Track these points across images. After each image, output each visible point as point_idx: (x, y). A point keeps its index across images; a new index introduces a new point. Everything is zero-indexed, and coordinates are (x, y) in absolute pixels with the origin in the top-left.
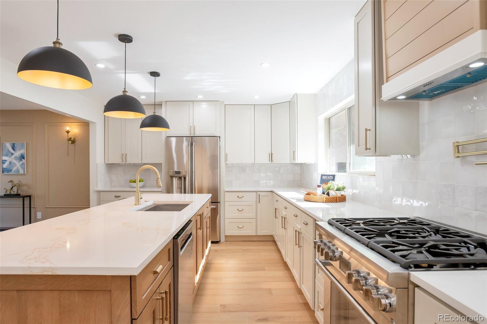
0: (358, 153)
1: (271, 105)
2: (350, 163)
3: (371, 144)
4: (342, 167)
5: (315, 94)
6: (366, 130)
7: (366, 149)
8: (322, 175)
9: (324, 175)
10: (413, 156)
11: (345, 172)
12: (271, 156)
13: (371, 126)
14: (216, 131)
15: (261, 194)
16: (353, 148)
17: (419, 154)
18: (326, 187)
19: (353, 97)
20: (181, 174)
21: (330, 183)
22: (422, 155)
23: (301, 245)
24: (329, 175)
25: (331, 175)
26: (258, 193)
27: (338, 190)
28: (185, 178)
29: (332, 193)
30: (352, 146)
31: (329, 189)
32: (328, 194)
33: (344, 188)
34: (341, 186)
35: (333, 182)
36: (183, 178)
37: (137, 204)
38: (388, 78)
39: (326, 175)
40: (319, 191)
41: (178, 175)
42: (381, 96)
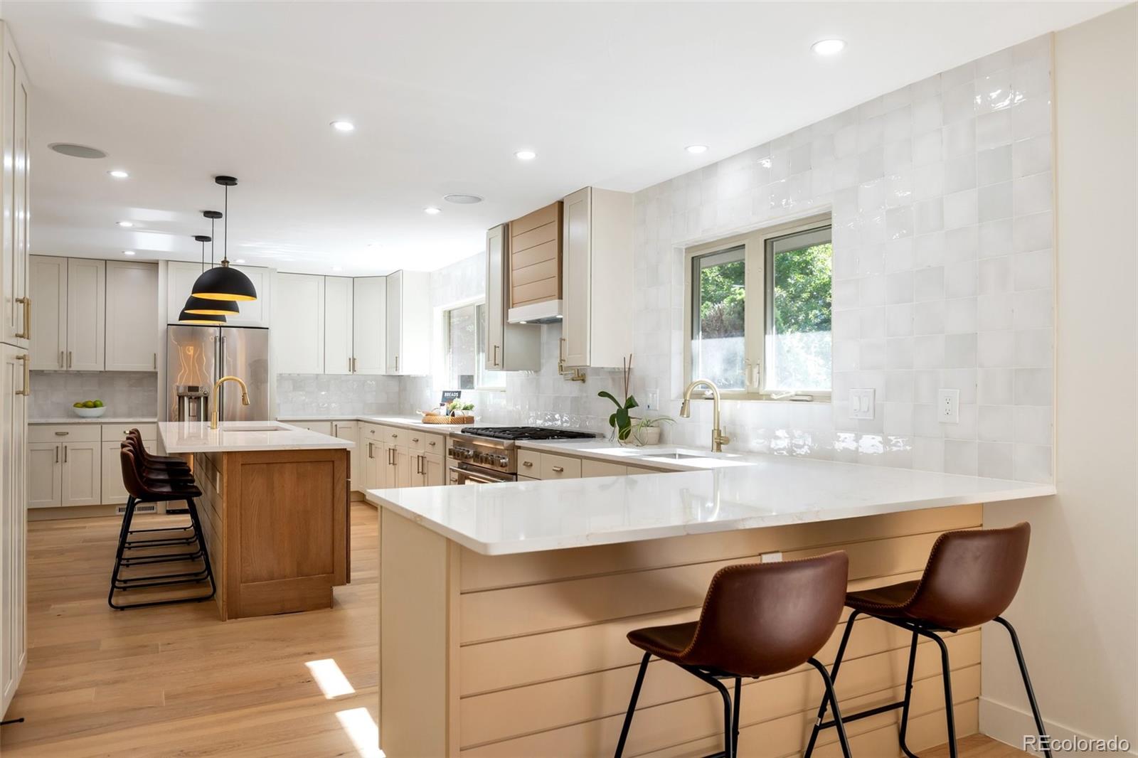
0: (487, 368)
1: (353, 278)
2: (478, 377)
3: (499, 361)
4: (467, 381)
5: (430, 273)
6: (495, 347)
7: (495, 365)
8: (444, 392)
9: (447, 392)
10: (536, 372)
11: (473, 388)
12: (353, 362)
13: (499, 344)
14: (262, 319)
15: (339, 424)
16: (482, 357)
17: (540, 370)
18: (450, 406)
19: (483, 296)
20: (200, 392)
21: (455, 402)
22: (542, 371)
23: (425, 471)
24: (453, 392)
25: (456, 392)
26: (334, 423)
27: (465, 409)
28: (206, 399)
29: (459, 413)
30: (481, 354)
31: (454, 408)
32: (453, 415)
33: (472, 407)
34: (468, 404)
35: (459, 399)
36: (202, 399)
37: (215, 427)
38: (513, 304)
39: (449, 392)
40: (443, 410)
41: (193, 393)
42: (508, 319)
